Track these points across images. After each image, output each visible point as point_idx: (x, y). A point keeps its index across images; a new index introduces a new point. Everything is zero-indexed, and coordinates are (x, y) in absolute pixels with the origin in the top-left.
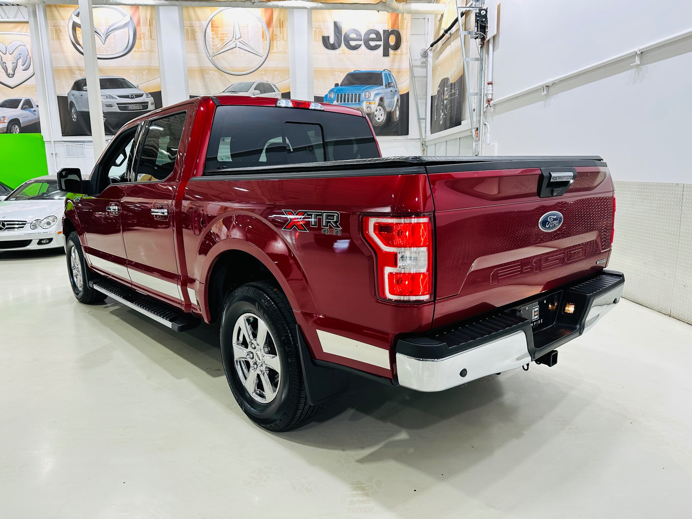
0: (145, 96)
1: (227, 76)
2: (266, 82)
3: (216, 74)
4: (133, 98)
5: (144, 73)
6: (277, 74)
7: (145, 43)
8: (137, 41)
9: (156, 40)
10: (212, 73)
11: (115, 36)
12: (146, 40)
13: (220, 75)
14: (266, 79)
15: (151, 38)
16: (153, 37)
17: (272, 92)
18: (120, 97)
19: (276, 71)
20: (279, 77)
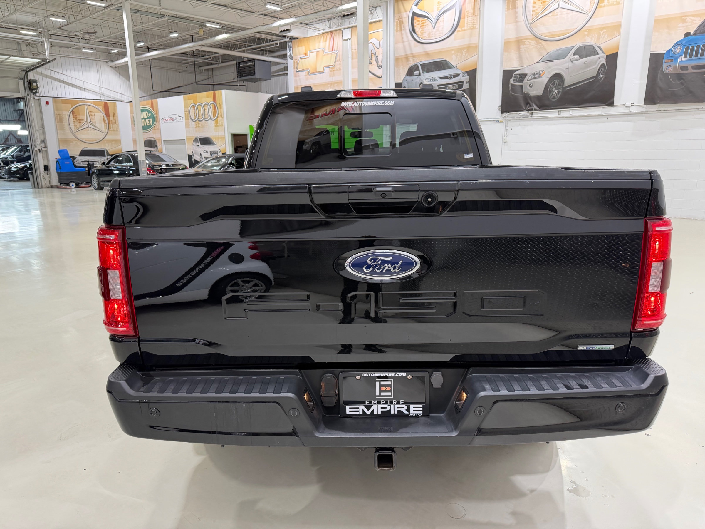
0: (461, 75)
1: (543, 44)
3: (532, 43)
4: (451, 78)
5: (464, 52)
6: (604, 32)
7: (467, 21)
8: (461, 20)
9: (479, 16)
10: (529, 42)
11: (443, 19)
12: (469, 18)
13: (536, 43)
14: (589, 41)
15: (474, 14)
16: (476, 14)
17: (595, 55)
18: (441, 78)
19: (602, 29)
20: (607, 35)
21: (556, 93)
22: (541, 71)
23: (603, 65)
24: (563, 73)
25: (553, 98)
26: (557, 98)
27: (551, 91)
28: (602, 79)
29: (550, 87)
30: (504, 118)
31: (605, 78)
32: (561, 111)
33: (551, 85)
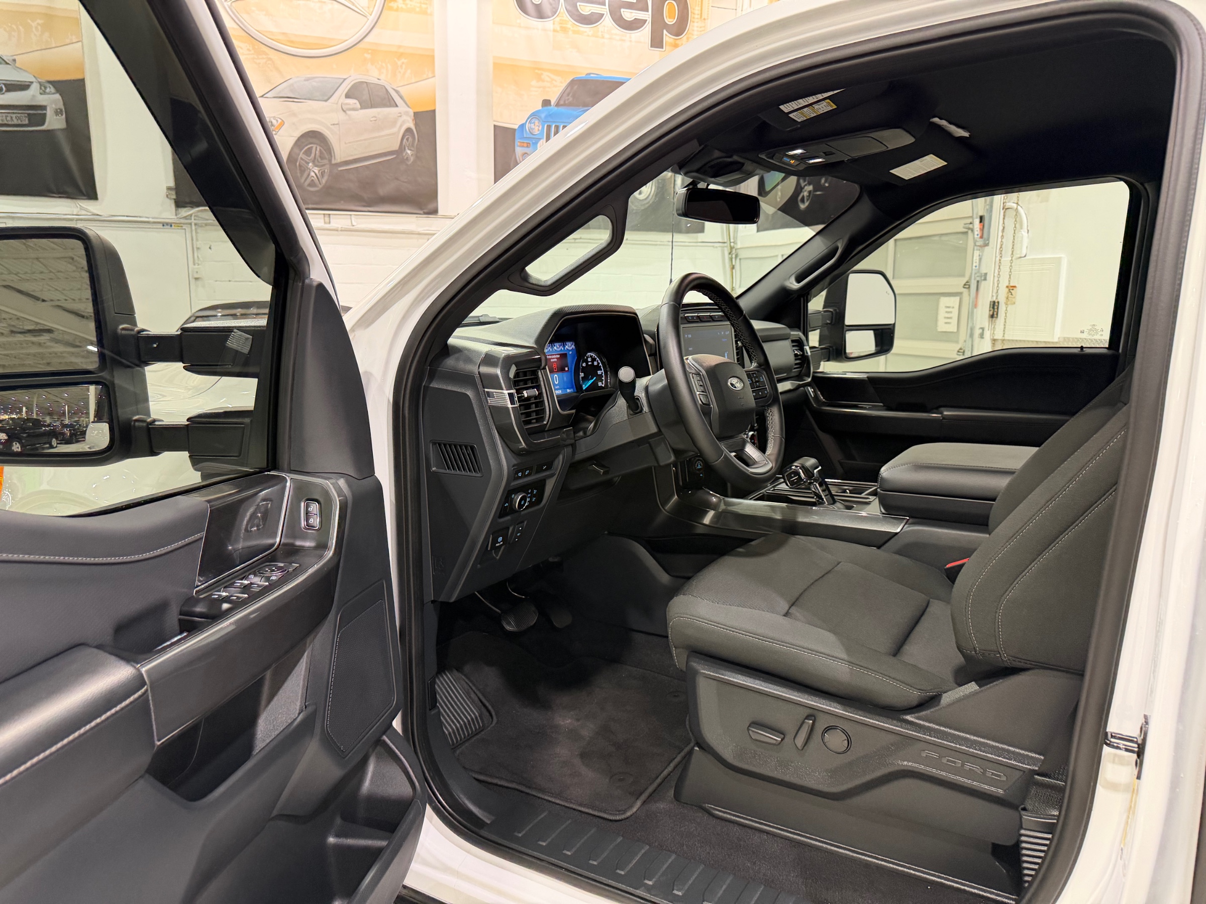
0: (36, 88)
1: (278, 58)
2: (375, 81)
3: (241, 48)
5: (33, 24)
6: (403, 63)
13: (252, 52)
14: (375, 75)
17: (390, 106)
19: (401, 55)
20: (409, 71)
21: (316, 174)
22: (274, 118)
23: (409, 130)
24: (328, 132)
25: (309, 185)
26: (320, 186)
27: (303, 169)
28: (412, 159)
29: (301, 159)
30: (185, 218)
31: (417, 158)
32: (331, 216)
33: (301, 155)
